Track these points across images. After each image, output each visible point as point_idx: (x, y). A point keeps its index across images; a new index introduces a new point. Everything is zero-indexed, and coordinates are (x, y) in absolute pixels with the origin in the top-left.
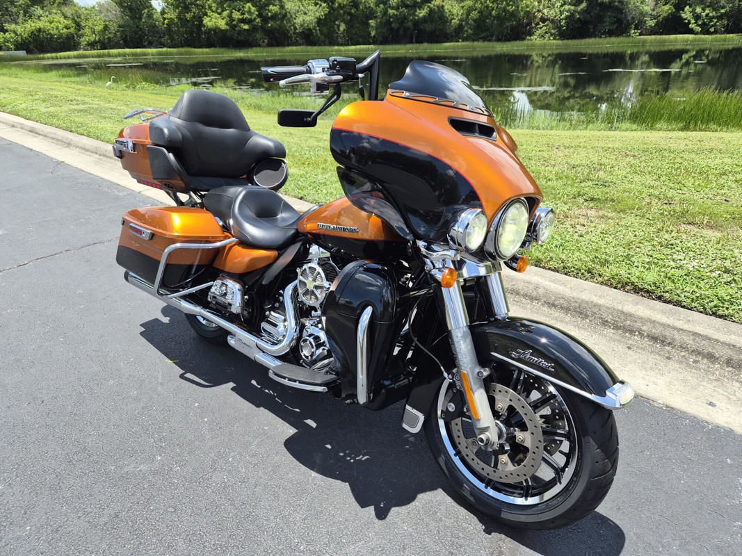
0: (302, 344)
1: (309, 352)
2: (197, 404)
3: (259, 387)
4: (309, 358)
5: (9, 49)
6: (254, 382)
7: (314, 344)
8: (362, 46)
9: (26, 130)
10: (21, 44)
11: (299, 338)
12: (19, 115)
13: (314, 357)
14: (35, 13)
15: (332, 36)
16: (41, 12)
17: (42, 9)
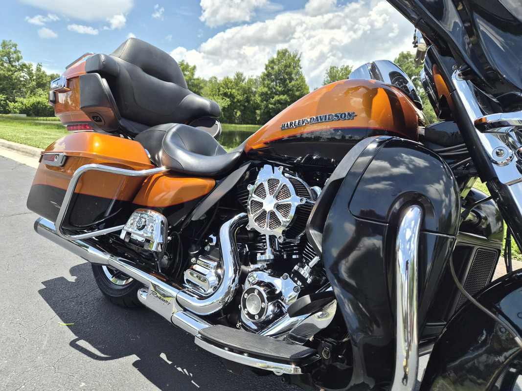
0: (246, 296)
1: (256, 308)
2: (83, 384)
3: (170, 363)
4: (257, 317)
5: (15, 113)
6: (163, 356)
7: (265, 296)
8: (251, 125)
9: (6, 147)
10: (24, 110)
11: (239, 292)
12: (4, 139)
13: (263, 318)
14: (38, 93)
15: (231, 118)
16: (42, 92)
17: (43, 90)
